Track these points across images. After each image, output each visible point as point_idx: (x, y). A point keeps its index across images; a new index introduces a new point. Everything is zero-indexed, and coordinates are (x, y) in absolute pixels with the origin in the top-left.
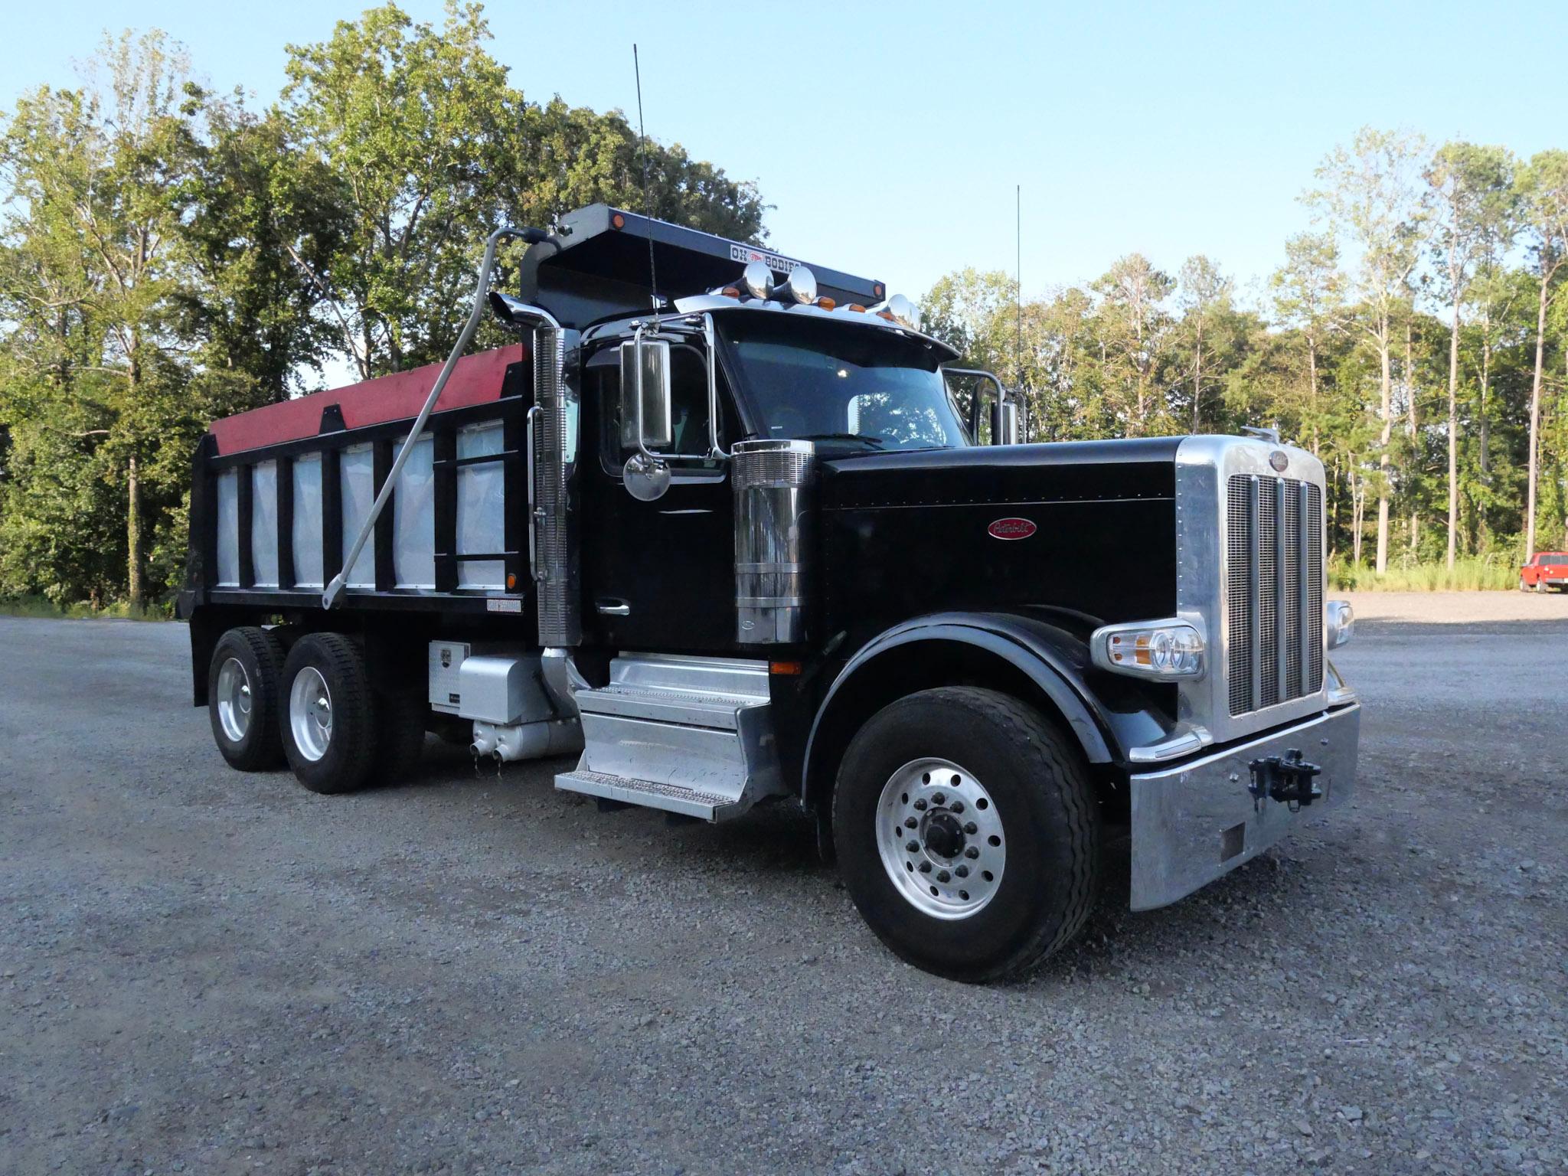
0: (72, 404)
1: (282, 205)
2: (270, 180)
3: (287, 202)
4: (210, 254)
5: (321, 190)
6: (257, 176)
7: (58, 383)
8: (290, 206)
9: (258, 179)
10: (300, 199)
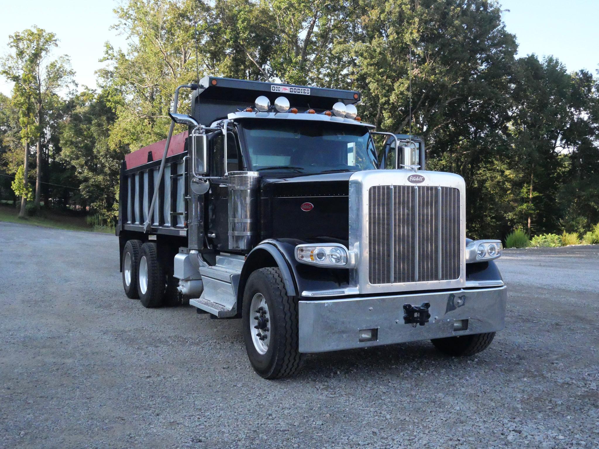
0: (151, 134)
1: (244, 33)
2: (238, 20)
3: (246, 31)
4: (212, 59)
5: (264, 22)
6: (233, 19)
7: (149, 124)
8: (247, 32)
9: (232, 20)
10: (252, 28)
